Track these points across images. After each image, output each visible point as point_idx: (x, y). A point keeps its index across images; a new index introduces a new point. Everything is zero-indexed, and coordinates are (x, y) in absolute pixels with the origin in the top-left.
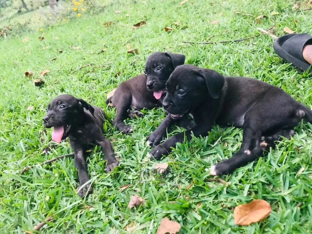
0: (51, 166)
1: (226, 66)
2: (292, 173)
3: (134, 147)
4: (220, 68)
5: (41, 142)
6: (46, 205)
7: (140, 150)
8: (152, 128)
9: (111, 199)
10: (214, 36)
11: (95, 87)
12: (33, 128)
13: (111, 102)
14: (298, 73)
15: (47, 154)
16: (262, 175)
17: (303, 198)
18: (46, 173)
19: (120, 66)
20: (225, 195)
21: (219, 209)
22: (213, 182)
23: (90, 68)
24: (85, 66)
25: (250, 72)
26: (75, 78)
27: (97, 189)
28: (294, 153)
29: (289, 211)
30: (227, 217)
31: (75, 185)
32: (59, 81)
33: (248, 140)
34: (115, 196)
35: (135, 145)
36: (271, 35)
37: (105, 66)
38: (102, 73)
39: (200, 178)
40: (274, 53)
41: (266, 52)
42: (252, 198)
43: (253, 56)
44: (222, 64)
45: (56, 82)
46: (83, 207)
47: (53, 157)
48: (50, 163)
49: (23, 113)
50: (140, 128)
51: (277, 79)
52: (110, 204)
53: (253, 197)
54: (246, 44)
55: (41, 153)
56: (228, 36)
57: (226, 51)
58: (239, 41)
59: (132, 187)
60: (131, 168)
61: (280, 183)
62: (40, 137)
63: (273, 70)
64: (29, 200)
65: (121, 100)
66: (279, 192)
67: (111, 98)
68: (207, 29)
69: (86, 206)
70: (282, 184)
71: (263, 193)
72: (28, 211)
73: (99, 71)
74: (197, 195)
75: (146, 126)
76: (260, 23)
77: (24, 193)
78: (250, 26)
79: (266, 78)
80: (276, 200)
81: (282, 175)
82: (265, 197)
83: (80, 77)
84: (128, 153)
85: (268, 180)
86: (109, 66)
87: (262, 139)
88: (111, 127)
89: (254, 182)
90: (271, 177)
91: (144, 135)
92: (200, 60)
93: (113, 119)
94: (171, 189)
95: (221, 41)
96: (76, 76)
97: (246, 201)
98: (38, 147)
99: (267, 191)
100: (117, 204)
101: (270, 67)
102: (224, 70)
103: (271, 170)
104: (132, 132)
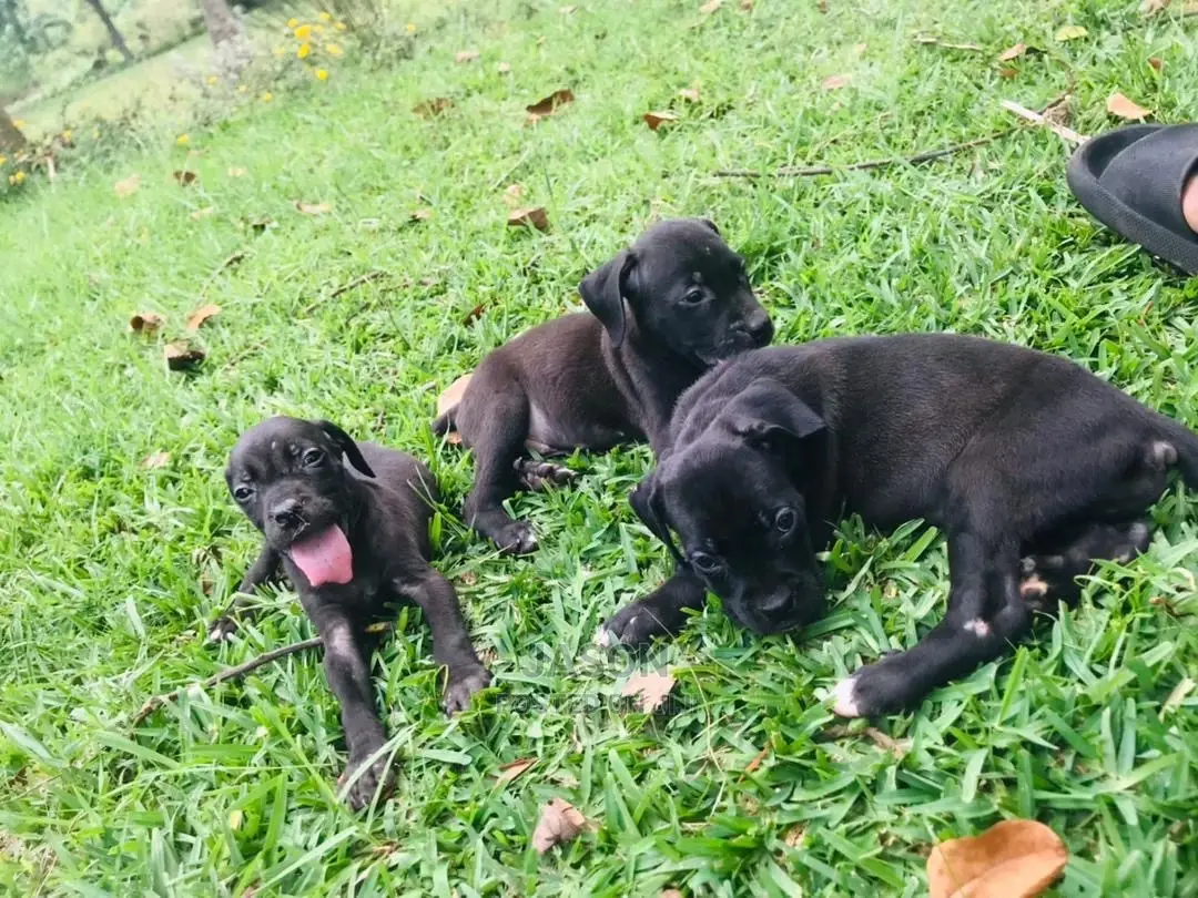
0: (242, 691)
1: (885, 266)
2: (1148, 704)
3: (544, 607)
4: (860, 276)
5: (200, 595)
6: (230, 846)
7: (567, 618)
8: (608, 529)
9: (467, 818)
10: (834, 142)
11: (391, 370)
12: (169, 538)
13: (453, 429)
14: (1165, 285)
15: (224, 644)
16: (1032, 711)
17: (1188, 805)
18: (225, 720)
19: (482, 280)
20: (891, 795)
21: (869, 855)
22: (848, 742)
23: (370, 293)
24: (351, 282)
25: (977, 288)
26: (317, 330)
27: (414, 774)
28: (1154, 621)
29: (1136, 854)
30: (904, 885)
31: (333, 762)
32: (256, 348)
33: (974, 579)
34: (481, 803)
35: (547, 600)
36: (1056, 130)
37: (425, 280)
38: (414, 308)
39: (795, 726)
40: (1069, 202)
41: (1037, 200)
42: (996, 808)
43: (990, 221)
44: (870, 260)
45: (246, 352)
46: (365, 850)
47: (248, 653)
48: (238, 680)
49: (131, 482)
50: (562, 528)
51: (1082, 313)
52: (464, 835)
53: (999, 805)
54: (960, 170)
55: (205, 636)
56: (889, 140)
57: (881, 204)
58: (932, 159)
59: (544, 768)
60: (536, 692)
61: (1102, 742)
62: (198, 574)
63: (1068, 274)
64: (170, 828)
65: (489, 423)
66: (1097, 779)
67: (453, 413)
68: (806, 112)
69: (376, 847)
70: (1110, 748)
71: (1037, 787)
72: (167, 869)
73: (405, 302)
74: (788, 794)
75: (588, 522)
76: (1012, 77)
77: (152, 797)
78: (975, 91)
79: (1040, 309)
80: (1088, 812)
81: (1107, 713)
82: (1046, 801)
83: (336, 329)
84: (522, 634)
85: (1056, 733)
86: (439, 281)
87: (1027, 569)
88: (456, 528)
89: (1002, 744)
90: (1067, 720)
91: (581, 559)
92: (784, 245)
93: (465, 496)
94: (688, 772)
95: (861, 163)
96: (322, 324)
97: (972, 820)
98: (191, 615)
99: (1051, 776)
100: (488, 837)
101: (1056, 262)
102: (879, 284)
103: (1065, 693)
104: (535, 548)
